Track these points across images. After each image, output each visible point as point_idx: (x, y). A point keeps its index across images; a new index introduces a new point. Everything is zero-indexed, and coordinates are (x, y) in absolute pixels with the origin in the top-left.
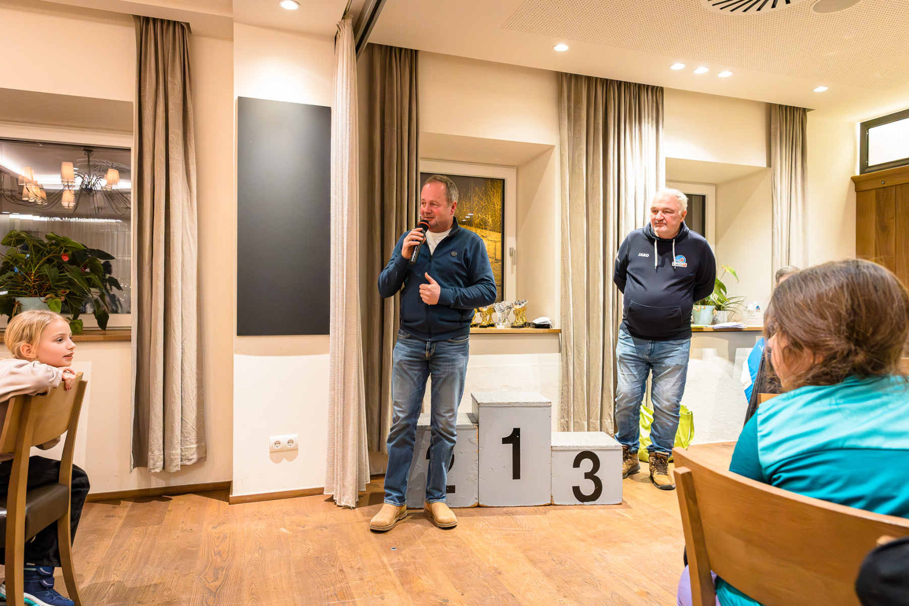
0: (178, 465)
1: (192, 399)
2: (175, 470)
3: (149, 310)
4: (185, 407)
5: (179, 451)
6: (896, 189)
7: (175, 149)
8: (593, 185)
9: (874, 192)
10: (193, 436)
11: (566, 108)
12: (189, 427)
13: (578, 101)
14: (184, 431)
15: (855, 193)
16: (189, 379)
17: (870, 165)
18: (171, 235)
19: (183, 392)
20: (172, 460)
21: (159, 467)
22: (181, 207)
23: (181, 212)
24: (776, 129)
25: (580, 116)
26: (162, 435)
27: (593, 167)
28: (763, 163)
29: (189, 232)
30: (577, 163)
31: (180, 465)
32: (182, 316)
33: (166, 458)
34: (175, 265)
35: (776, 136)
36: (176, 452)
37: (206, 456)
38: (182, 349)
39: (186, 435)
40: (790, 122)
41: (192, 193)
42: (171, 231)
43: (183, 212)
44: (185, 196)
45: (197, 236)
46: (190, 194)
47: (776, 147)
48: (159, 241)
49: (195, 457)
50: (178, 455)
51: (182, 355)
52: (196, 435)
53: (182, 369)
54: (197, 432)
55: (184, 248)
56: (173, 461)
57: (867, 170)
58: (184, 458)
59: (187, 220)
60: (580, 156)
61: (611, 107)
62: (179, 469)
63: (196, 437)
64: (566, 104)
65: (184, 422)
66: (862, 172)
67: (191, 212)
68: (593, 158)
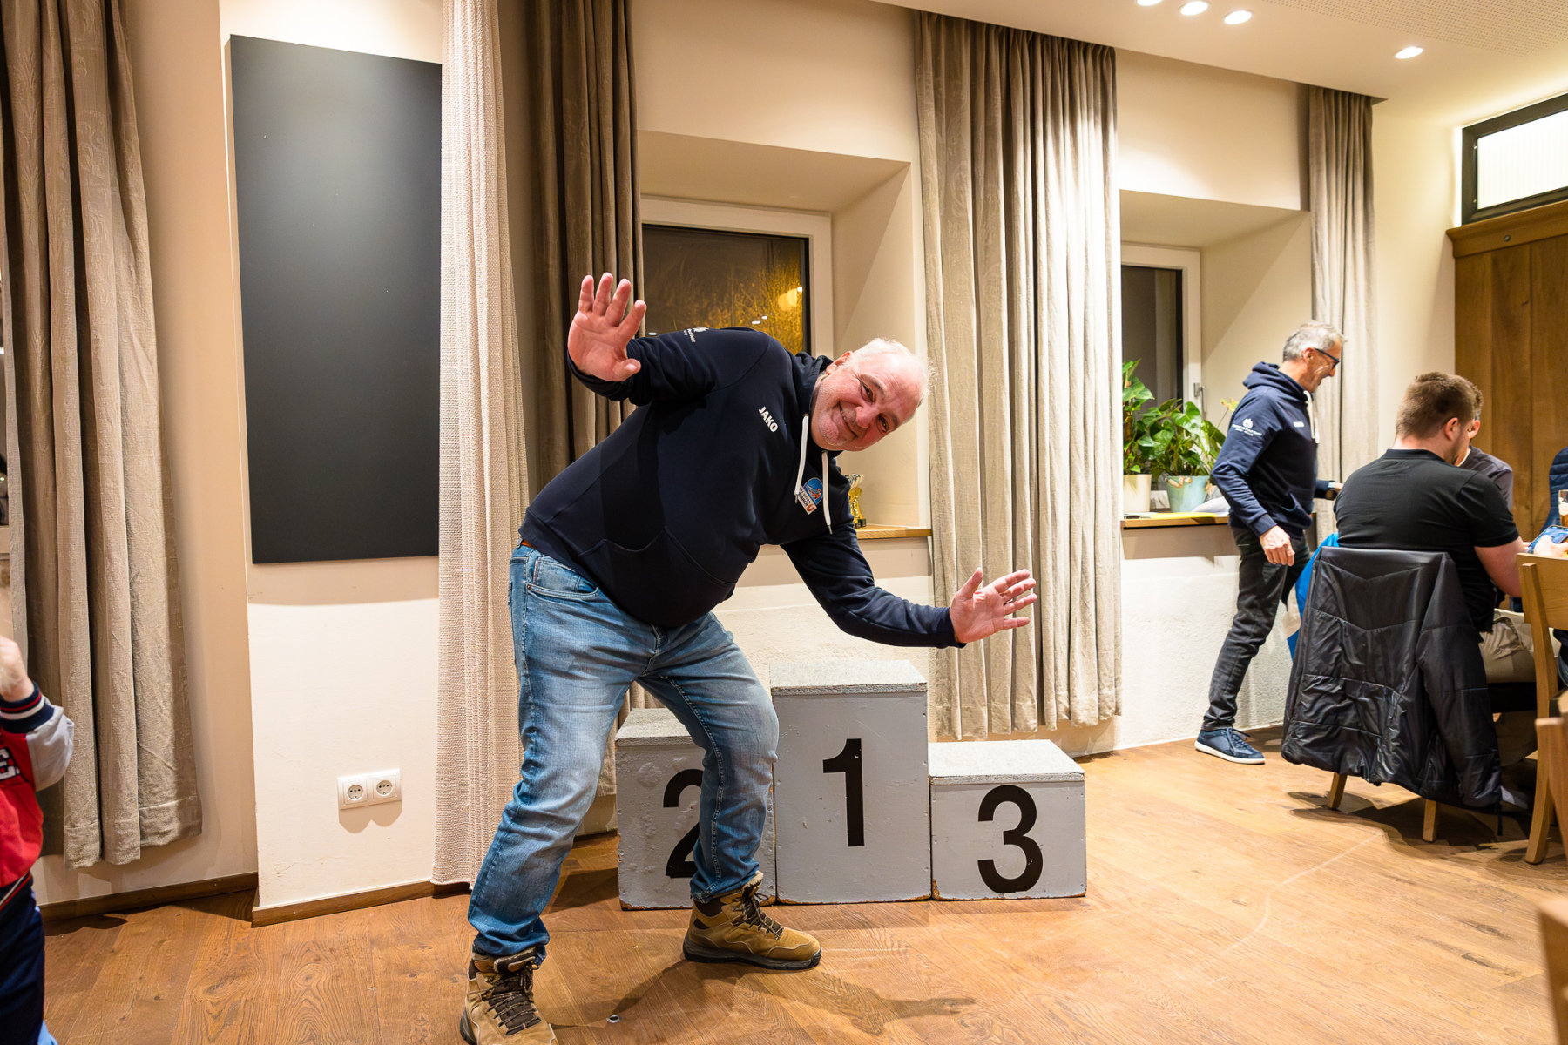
0: (134, 848)
1: (162, 705)
2: (127, 860)
3: (50, 513)
4: (145, 721)
5: (135, 818)
6: (1531, 250)
7: (92, 154)
8: (986, 241)
9: (1488, 259)
10: (168, 783)
11: (932, 86)
12: (157, 763)
13: (953, 74)
14: (146, 773)
15: (1452, 261)
16: (151, 662)
17: (1481, 206)
18: (93, 347)
19: (139, 689)
20: (119, 839)
21: (89, 857)
22: (113, 285)
23: (115, 297)
24: (1318, 136)
25: (959, 102)
26: (94, 785)
27: (986, 205)
28: (1293, 202)
29: (136, 341)
30: (954, 196)
31: (139, 848)
32: (128, 524)
33: (106, 834)
34: (104, 412)
35: (1318, 149)
36: (129, 819)
37: (200, 824)
38: (132, 596)
39: (151, 782)
40: (1344, 121)
41: (138, 255)
42: (93, 337)
43: (118, 296)
44: (123, 260)
45: (155, 349)
46: (135, 257)
47: (1319, 171)
48: (64, 360)
49: (174, 828)
50: (133, 827)
51: (133, 608)
52: (173, 780)
53: (133, 641)
54: (177, 773)
55: (126, 375)
56: (121, 840)
57: (1476, 216)
58: (148, 830)
59: (130, 313)
60: (960, 183)
61: (1018, 88)
62: (139, 857)
63: (174, 785)
64: (931, 78)
65: (144, 755)
66: (1465, 220)
67: (138, 297)
68: (985, 189)
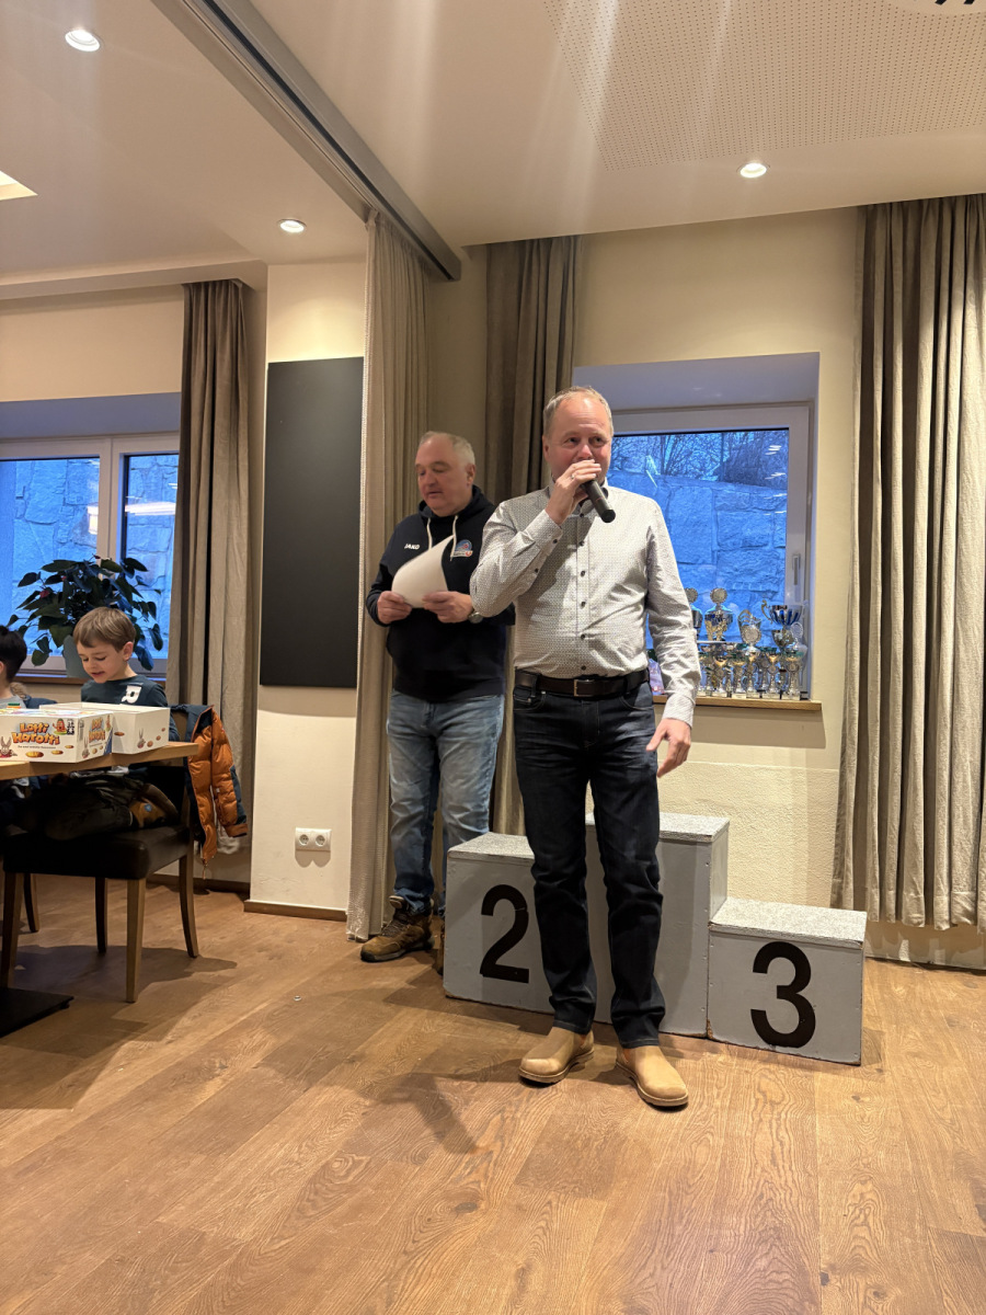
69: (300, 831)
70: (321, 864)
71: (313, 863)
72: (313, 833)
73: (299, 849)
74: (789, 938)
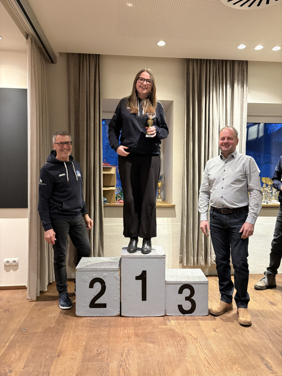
69: (6, 260)
70: (15, 270)
71: (11, 270)
72: (11, 260)
73: (5, 266)
74: (189, 283)
